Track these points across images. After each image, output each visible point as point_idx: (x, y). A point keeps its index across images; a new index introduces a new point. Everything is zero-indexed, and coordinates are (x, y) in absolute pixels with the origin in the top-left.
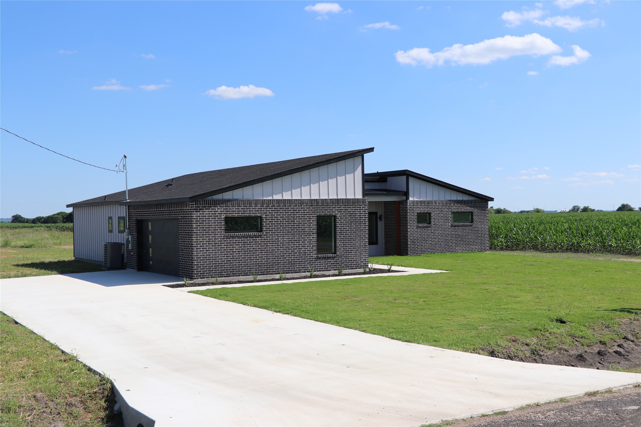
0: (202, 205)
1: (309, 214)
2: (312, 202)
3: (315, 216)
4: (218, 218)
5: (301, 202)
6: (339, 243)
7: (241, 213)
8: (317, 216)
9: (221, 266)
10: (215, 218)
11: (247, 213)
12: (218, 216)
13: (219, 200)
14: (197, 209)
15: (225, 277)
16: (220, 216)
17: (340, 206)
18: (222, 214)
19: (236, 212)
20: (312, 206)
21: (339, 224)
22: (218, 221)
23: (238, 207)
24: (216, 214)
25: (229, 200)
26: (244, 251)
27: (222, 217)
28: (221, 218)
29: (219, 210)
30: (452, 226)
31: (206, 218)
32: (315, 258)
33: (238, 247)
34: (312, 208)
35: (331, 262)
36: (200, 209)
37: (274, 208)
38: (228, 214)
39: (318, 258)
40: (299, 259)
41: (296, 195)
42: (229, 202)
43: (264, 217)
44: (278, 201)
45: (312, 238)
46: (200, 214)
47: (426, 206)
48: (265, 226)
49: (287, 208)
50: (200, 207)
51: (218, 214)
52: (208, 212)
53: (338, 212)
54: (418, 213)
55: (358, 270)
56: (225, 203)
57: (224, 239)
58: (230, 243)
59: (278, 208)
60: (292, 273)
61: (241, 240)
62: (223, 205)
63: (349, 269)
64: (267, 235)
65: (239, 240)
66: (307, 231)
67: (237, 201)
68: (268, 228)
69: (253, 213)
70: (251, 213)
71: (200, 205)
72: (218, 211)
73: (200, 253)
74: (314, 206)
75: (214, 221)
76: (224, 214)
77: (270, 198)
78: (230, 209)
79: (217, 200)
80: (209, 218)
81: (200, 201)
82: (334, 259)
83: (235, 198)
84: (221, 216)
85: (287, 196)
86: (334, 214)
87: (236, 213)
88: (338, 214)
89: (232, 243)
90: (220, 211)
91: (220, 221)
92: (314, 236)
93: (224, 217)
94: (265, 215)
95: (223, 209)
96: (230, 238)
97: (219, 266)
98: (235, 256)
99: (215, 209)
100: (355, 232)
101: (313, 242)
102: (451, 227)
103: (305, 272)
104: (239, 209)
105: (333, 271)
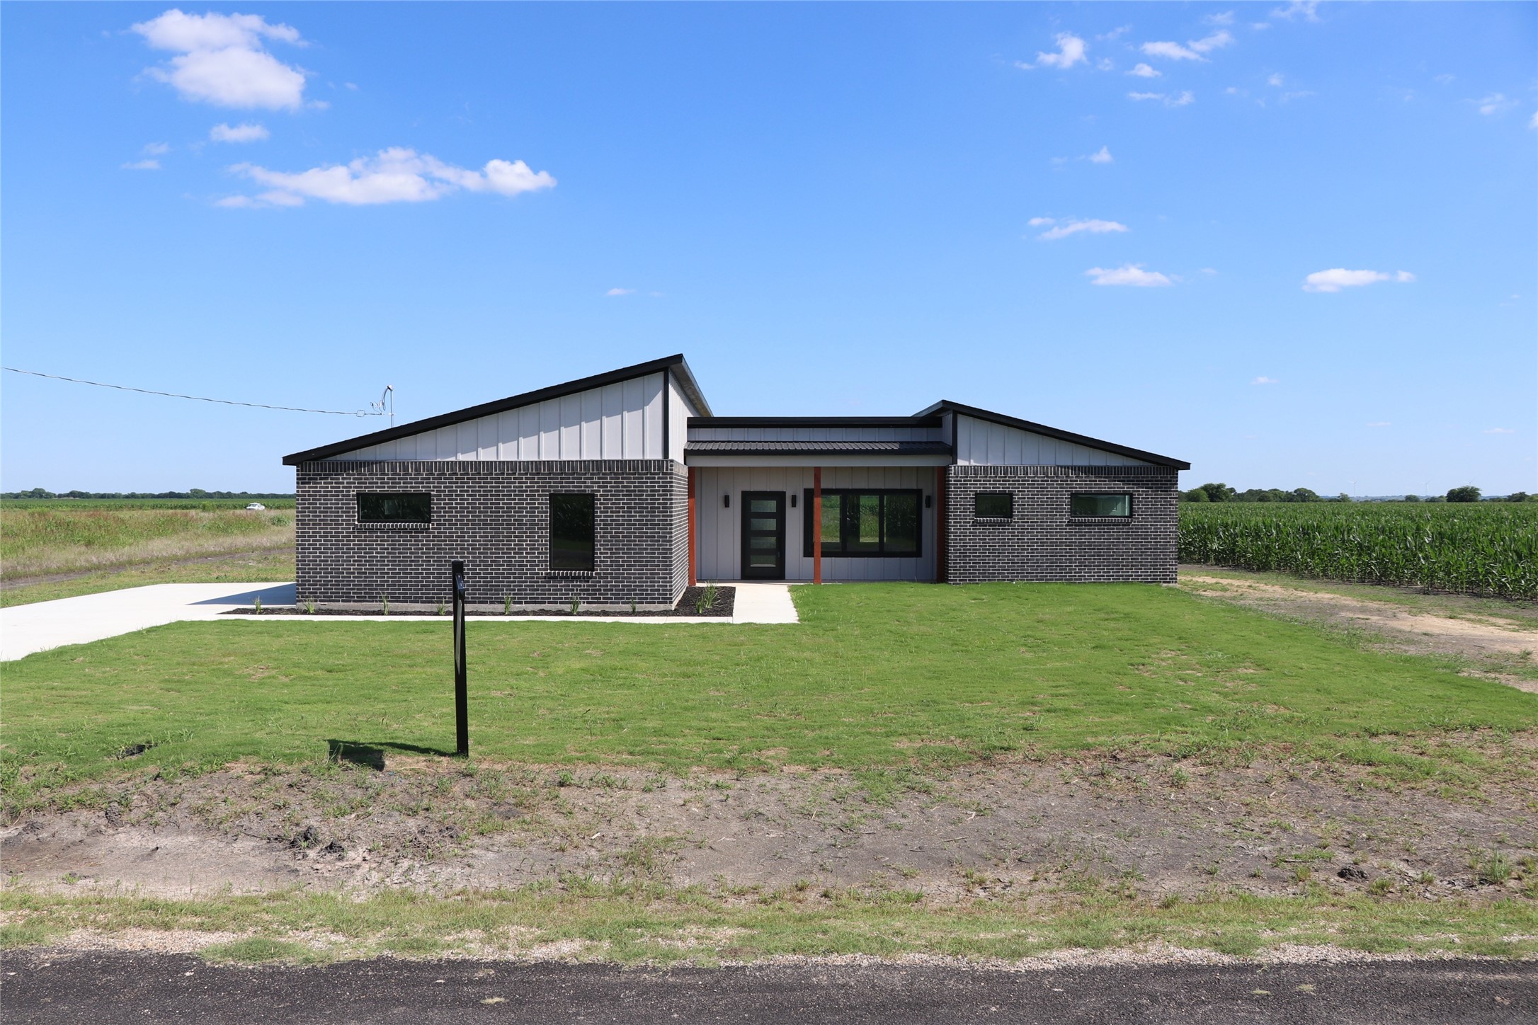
0: (314, 471)
1: (531, 491)
2: (537, 467)
3: (546, 495)
4: (343, 496)
5: (512, 465)
6: (600, 549)
7: (388, 487)
8: (551, 495)
9: (347, 581)
10: (338, 496)
11: (399, 487)
12: (343, 491)
13: (345, 463)
14: (305, 479)
15: (354, 601)
16: (347, 491)
17: (603, 474)
18: (350, 487)
19: (377, 484)
20: (538, 474)
21: (601, 512)
22: (342, 500)
23: (381, 475)
24: (339, 487)
25: (364, 463)
26: (392, 557)
27: (351, 493)
28: (349, 496)
29: (345, 481)
30: (1070, 524)
31: (320, 496)
32: (545, 578)
33: (381, 549)
34: (538, 478)
35: (580, 586)
36: (309, 479)
37: (456, 479)
38: (361, 487)
39: (550, 578)
40: (508, 578)
41: (506, 452)
42: (364, 467)
43: (435, 496)
44: (464, 465)
45: (538, 537)
46: (309, 487)
47: (1000, 477)
48: (435, 512)
49: (483, 478)
50: (309, 475)
51: (343, 487)
52: (325, 483)
53: (599, 487)
54: (976, 494)
55: (646, 607)
56: (357, 469)
57: (354, 532)
58: (366, 541)
59: (464, 479)
60: (491, 603)
61: (388, 537)
62: (353, 471)
63: (623, 603)
64: (440, 529)
65: (384, 537)
66: (526, 524)
67: (380, 466)
68: (442, 516)
69: (411, 487)
70: (407, 487)
71: (310, 471)
72: (343, 483)
73: (309, 557)
74: (543, 474)
75: (335, 500)
76: (354, 487)
77: (453, 459)
78: (367, 479)
79: (349, 463)
80: (327, 496)
81: (310, 464)
82: (588, 582)
83: (379, 458)
84: (349, 491)
85: (485, 455)
86: (588, 491)
87: (377, 487)
88: (599, 491)
89: (369, 541)
90: (347, 483)
91: (346, 500)
92: (542, 533)
93: (355, 493)
94: (437, 491)
95: (354, 479)
96: (365, 533)
97: (343, 581)
98: (375, 565)
99: (339, 479)
100: (639, 529)
101: (538, 545)
102: (1066, 525)
103: (521, 603)
104: (384, 479)
105: (586, 605)
